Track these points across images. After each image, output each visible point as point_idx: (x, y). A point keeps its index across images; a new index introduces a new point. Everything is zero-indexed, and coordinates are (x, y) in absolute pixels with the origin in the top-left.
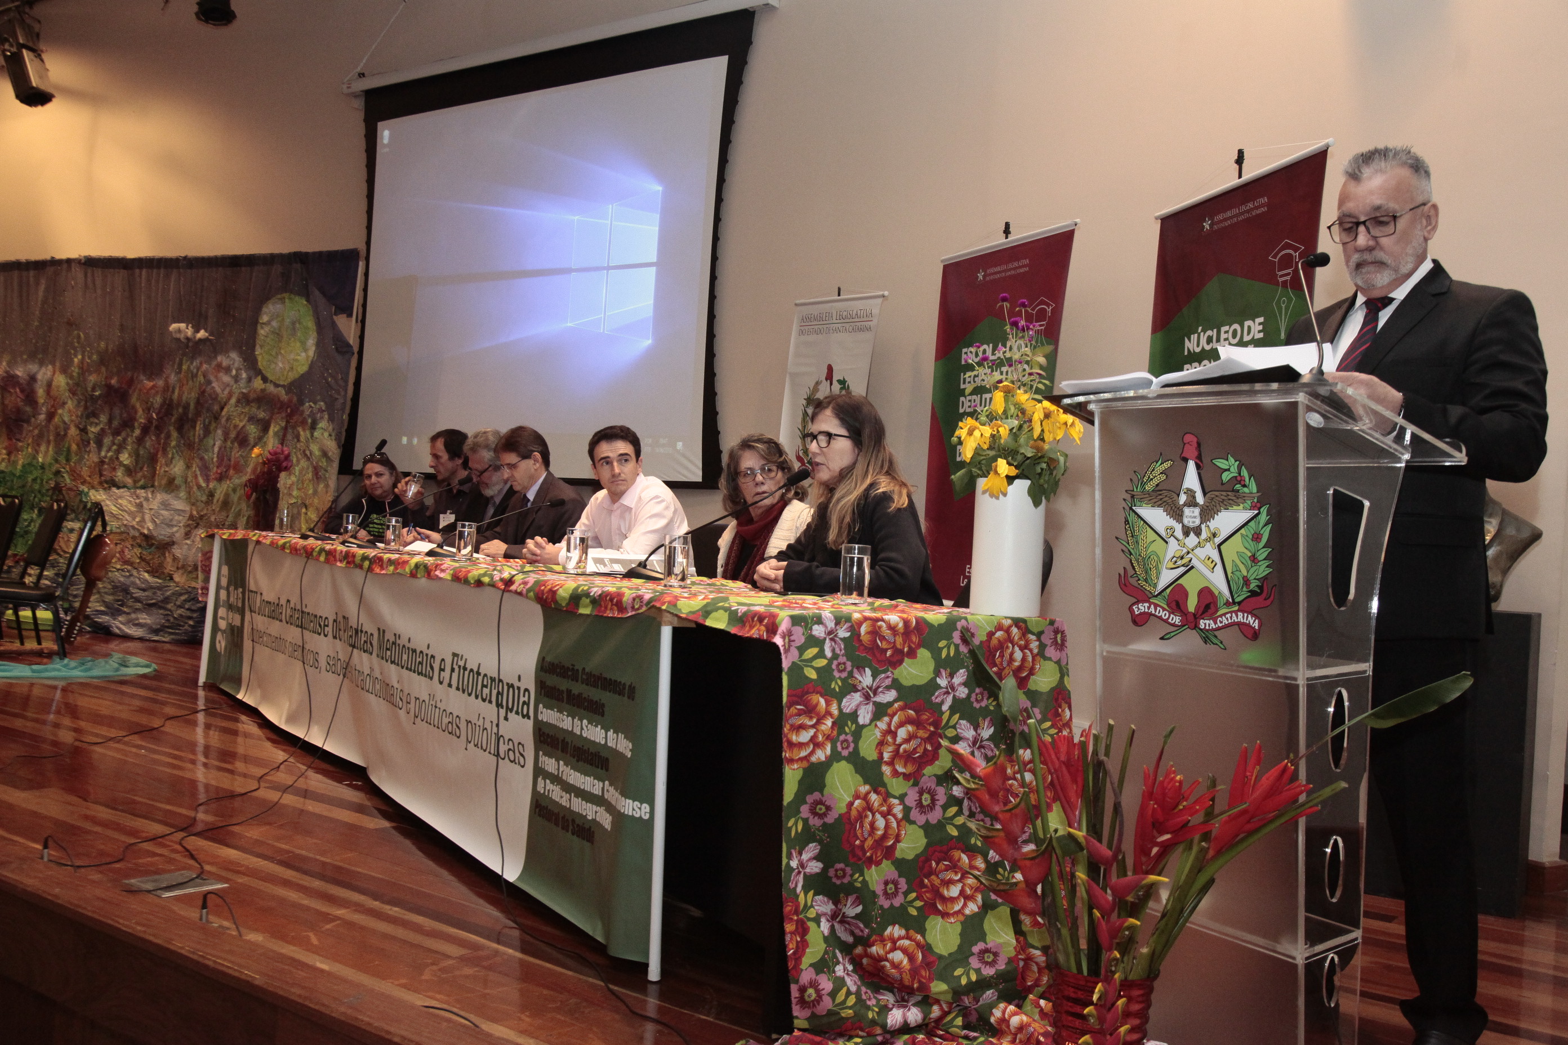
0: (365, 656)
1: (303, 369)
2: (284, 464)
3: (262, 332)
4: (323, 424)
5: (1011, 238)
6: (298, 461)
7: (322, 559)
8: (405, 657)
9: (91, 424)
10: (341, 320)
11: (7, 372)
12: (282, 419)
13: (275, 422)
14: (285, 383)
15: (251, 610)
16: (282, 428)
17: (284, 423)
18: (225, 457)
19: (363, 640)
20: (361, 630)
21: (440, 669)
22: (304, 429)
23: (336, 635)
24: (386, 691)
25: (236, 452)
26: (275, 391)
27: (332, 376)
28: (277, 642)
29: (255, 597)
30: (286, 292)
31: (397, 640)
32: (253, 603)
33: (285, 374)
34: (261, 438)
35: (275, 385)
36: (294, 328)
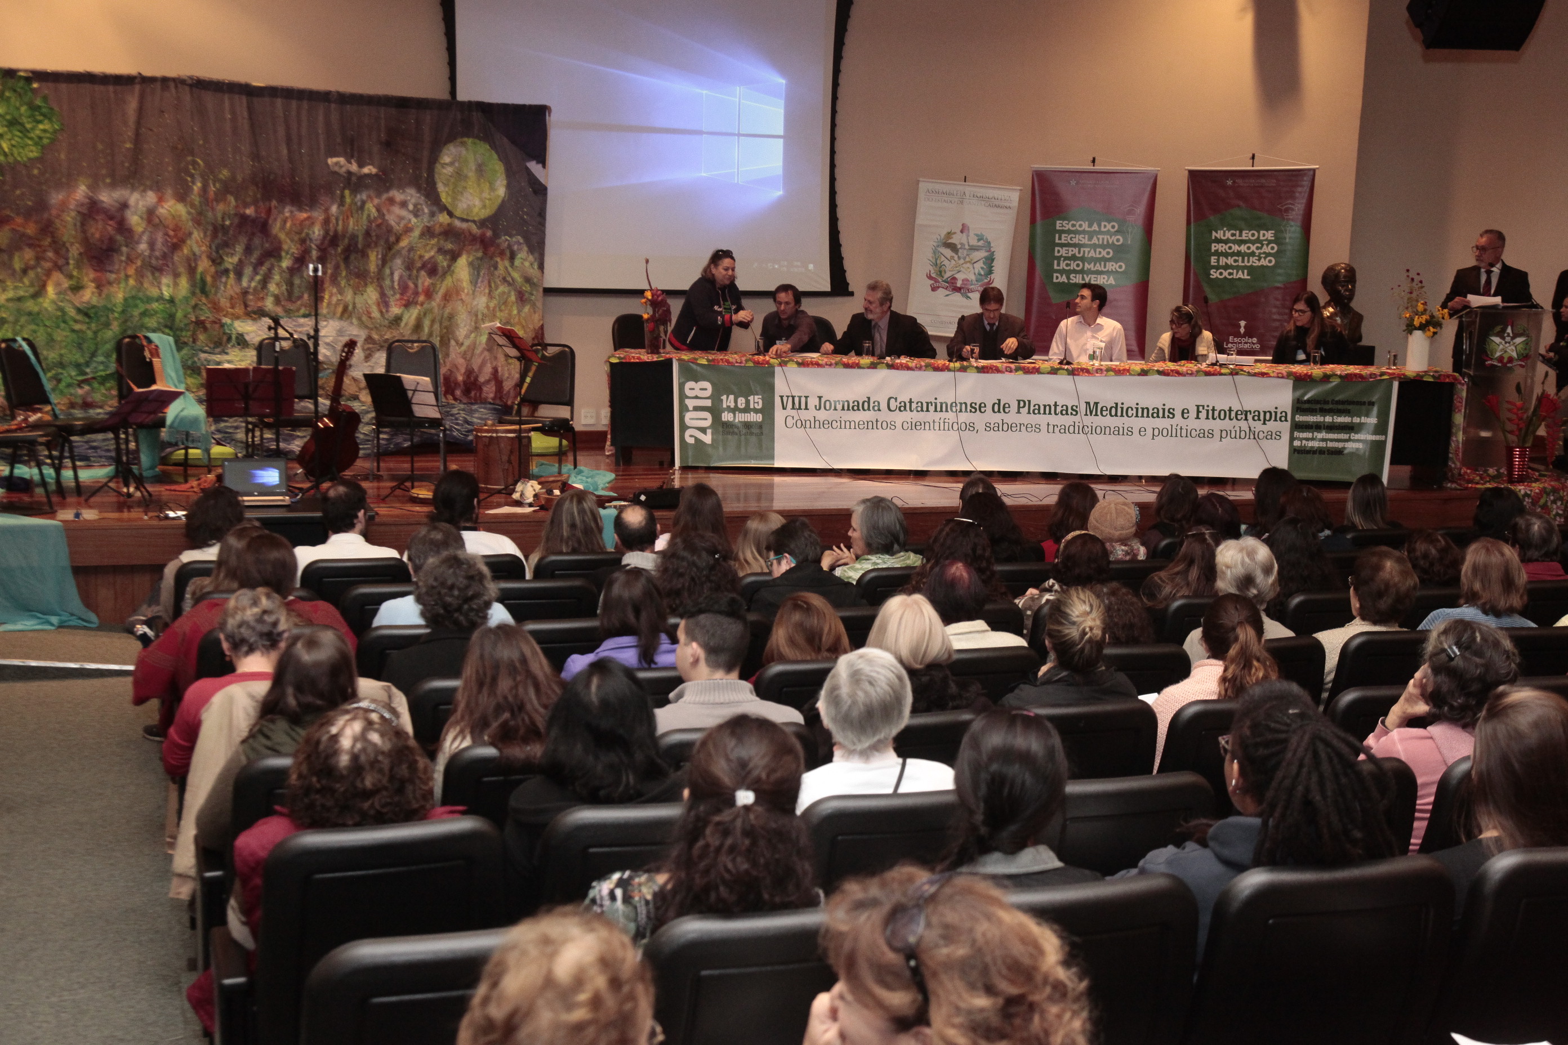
0: (1064, 417)
8: (1132, 412)
9: (227, 254)
11: (90, 198)
12: (477, 250)
13: (469, 253)
14: (476, 219)
15: (793, 408)
16: (478, 258)
17: (480, 254)
18: (411, 285)
19: (1059, 409)
20: (1056, 405)
21: (1183, 413)
22: (502, 260)
23: (999, 411)
24: (1103, 430)
25: (425, 281)
26: (464, 225)
27: (527, 214)
28: (870, 424)
29: (803, 400)
30: (468, 137)
31: (1120, 405)
32: (798, 404)
33: (476, 210)
34: (449, 266)
35: (463, 220)
36: (480, 169)
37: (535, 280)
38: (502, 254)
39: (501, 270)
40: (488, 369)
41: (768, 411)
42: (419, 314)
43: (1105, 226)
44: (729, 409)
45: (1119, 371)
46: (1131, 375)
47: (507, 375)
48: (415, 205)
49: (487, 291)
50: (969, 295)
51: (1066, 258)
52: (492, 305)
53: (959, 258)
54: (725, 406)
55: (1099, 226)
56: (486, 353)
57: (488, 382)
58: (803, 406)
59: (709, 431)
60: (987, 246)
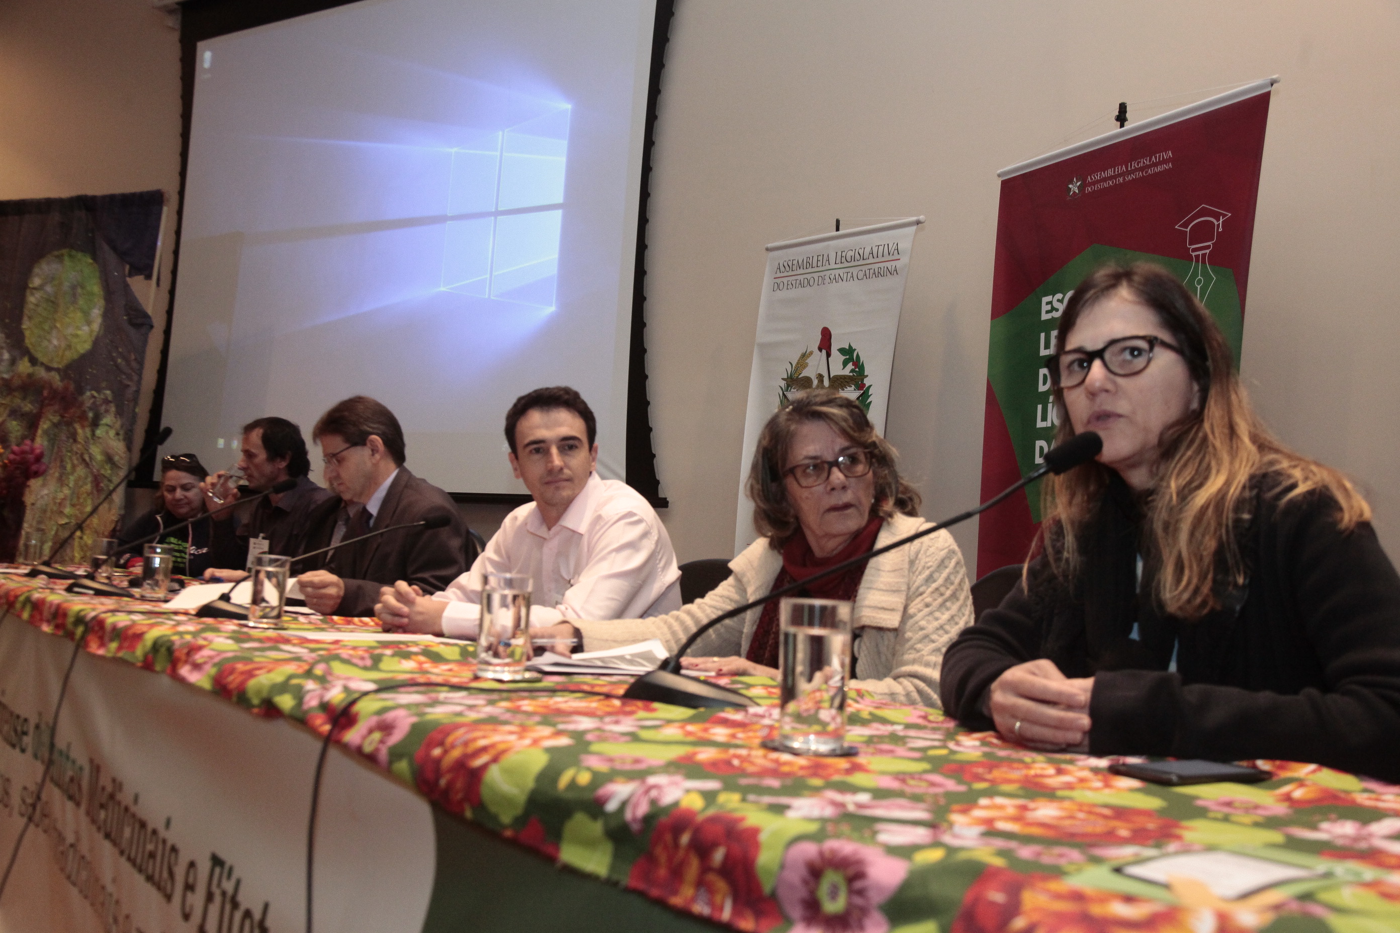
0: (70, 805)
1: (84, 346)
2: (34, 468)
3: (32, 299)
4: (107, 420)
5: (1128, 126)
6: (74, 467)
7: (26, 615)
8: (127, 832)
10: (137, 284)
12: (55, 413)
13: (45, 417)
14: (60, 365)
16: (54, 424)
17: (57, 420)
26: (46, 375)
30: (66, 247)
33: (61, 352)
35: (46, 368)
36: (74, 293)
38: (84, 417)
49: (57, 474)
60: (858, 378)
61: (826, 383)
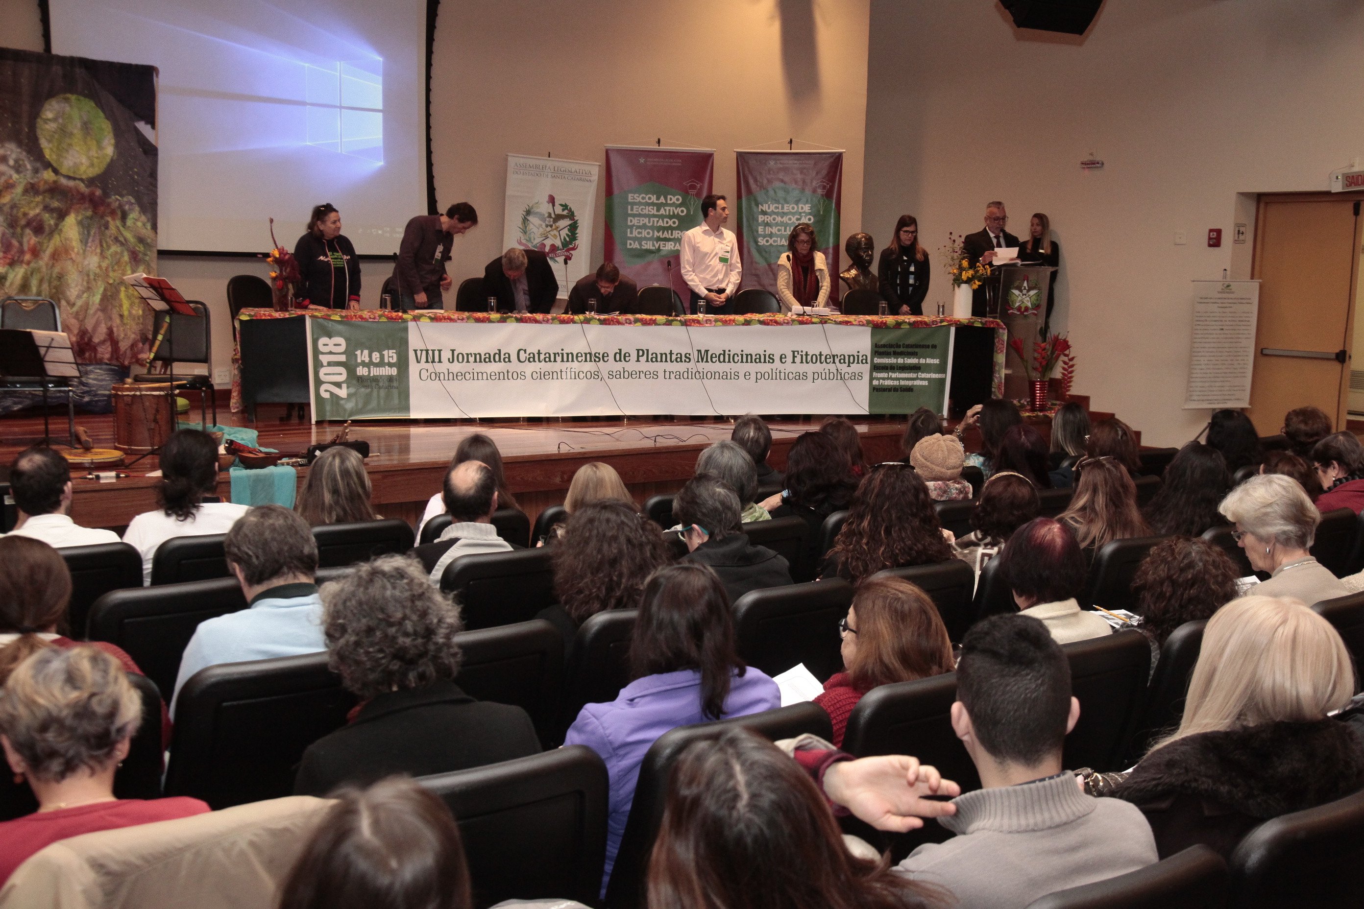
8: (738, 358)
12: (86, 209)
13: (77, 212)
14: (84, 177)
15: (427, 362)
16: (87, 218)
17: (89, 213)
18: (15, 243)
19: (674, 357)
20: (671, 353)
21: (781, 358)
22: (114, 219)
23: (620, 360)
24: (714, 375)
25: (30, 239)
26: (71, 183)
27: (137, 173)
28: (502, 375)
29: (437, 353)
30: (72, 93)
31: (727, 352)
32: (432, 356)
33: (83, 168)
34: (57, 225)
35: (69, 178)
36: (86, 127)
37: (149, 241)
38: (113, 213)
39: (112, 230)
40: (103, 330)
41: (402, 365)
42: (26, 273)
43: (671, 199)
44: (364, 364)
45: (726, 321)
46: (736, 325)
47: (122, 336)
48: (16, 161)
49: (98, 251)
50: (557, 259)
51: (638, 227)
52: (104, 265)
53: (547, 226)
54: (359, 361)
55: (666, 199)
56: (100, 314)
57: (103, 342)
58: (437, 359)
59: (344, 386)
60: (571, 215)
61: (553, 216)
